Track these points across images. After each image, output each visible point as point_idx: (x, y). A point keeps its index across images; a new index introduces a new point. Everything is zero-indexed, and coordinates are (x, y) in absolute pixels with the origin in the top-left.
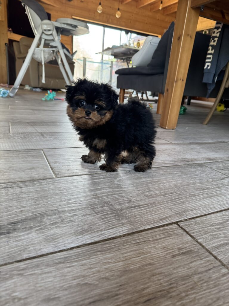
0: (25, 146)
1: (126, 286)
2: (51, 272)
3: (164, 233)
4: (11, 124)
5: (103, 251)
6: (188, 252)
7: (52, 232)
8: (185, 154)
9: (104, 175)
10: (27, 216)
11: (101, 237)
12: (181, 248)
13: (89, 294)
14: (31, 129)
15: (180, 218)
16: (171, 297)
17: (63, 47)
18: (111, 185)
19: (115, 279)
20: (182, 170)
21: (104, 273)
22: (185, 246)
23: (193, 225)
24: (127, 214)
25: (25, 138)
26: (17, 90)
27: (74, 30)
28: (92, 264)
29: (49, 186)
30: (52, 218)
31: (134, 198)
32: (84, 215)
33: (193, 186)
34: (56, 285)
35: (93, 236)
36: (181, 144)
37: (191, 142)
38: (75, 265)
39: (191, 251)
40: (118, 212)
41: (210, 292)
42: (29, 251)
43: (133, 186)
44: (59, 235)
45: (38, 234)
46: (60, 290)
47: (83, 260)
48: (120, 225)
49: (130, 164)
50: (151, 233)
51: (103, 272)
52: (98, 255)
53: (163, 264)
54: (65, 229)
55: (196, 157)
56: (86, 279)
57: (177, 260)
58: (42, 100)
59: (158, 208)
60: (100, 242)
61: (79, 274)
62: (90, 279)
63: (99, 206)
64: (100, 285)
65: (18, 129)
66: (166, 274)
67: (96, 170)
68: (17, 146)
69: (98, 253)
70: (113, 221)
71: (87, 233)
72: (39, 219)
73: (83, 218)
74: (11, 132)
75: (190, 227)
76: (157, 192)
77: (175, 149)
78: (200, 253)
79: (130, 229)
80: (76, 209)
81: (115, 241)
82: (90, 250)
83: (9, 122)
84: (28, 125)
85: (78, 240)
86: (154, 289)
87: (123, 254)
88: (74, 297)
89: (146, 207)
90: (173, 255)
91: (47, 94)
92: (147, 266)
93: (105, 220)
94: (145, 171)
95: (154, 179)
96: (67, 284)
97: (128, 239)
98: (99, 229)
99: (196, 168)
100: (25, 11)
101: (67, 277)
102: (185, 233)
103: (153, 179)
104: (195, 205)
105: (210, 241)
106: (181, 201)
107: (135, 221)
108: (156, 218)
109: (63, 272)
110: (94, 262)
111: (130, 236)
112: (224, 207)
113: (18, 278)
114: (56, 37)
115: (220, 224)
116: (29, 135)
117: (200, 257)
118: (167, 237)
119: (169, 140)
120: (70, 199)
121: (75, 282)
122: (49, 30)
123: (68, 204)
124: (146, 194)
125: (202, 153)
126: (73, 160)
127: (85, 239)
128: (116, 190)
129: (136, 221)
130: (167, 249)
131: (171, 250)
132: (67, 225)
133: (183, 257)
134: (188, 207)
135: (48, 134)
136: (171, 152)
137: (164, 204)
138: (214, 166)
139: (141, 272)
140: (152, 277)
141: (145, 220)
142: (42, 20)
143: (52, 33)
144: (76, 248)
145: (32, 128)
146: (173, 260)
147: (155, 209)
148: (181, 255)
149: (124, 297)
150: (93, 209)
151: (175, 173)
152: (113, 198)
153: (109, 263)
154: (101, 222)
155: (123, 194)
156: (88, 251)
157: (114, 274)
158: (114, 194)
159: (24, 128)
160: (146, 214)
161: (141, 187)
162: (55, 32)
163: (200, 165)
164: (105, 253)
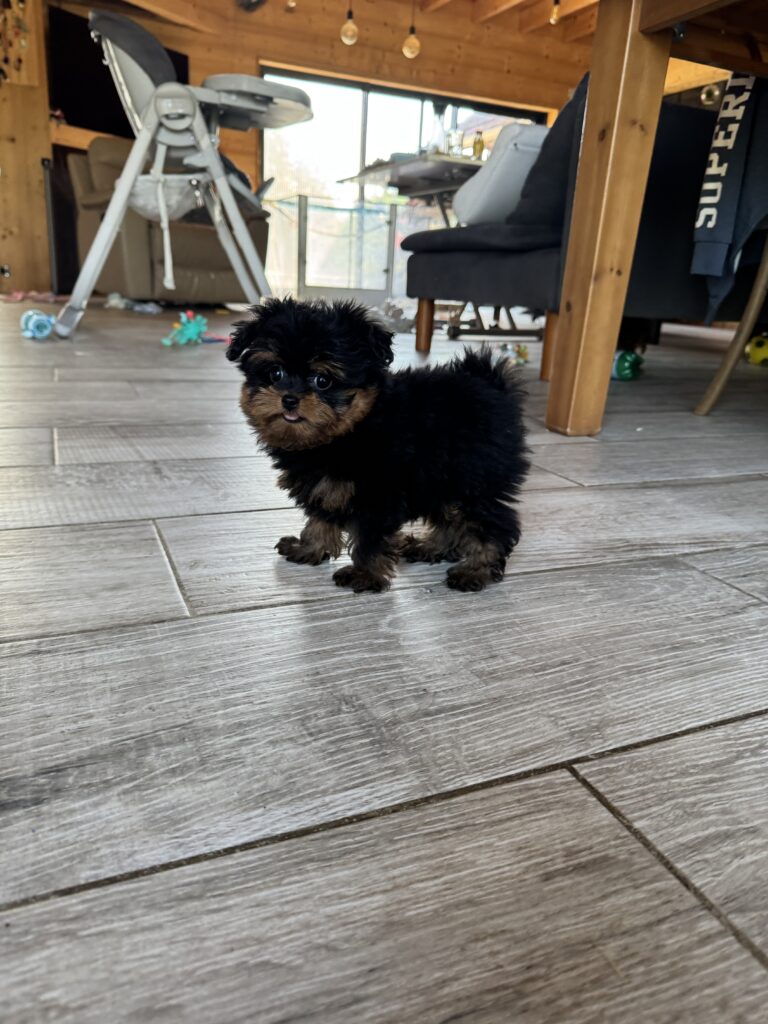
0: (99, 511)
1: (388, 972)
2: (159, 927)
3: (524, 799)
4: (59, 435)
5: (325, 860)
6: (595, 861)
7: (170, 797)
8: (621, 523)
9: (346, 605)
10: (96, 747)
11: (323, 814)
12: (576, 849)
13: (272, 997)
14: (122, 448)
15: (582, 748)
16: (525, 1010)
17: (229, 168)
18: (367, 639)
19: (355, 950)
20: (606, 583)
21: (322, 931)
22: (589, 843)
23: (623, 772)
24: (412, 736)
25: (103, 481)
26: (80, 315)
27: (261, 112)
28: (287, 902)
29: (170, 645)
30: (172, 753)
31: (439, 683)
32: (273, 743)
33: (636, 639)
34: (174, 967)
35: (297, 811)
36: (611, 487)
37: (647, 479)
38: (236, 905)
39: (605, 858)
40: (384, 729)
41: (652, 995)
42: (95, 860)
43: (436, 641)
44: (190, 808)
45: (127, 804)
46: (186, 983)
47: (260, 890)
48: (386, 775)
49: (435, 565)
50: (483, 799)
51: (321, 928)
52: (308, 871)
53: (512, 903)
54: (212, 789)
55: (659, 534)
56: (266, 948)
57: (560, 889)
58: (162, 346)
59: (512, 714)
60: (318, 831)
61: (245, 934)
62: (277, 948)
63: (322, 712)
64: (308, 968)
65: (82, 451)
66: (517, 934)
67: (320, 589)
68: (76, 509)
69: (309, 866)
70: (365, 760)
71: (280, 802)
72: (132, 755)
73: (270, 750)
74: (57, 463)
75: (612, 779)
76: (516, 660)
77: (589, 506)
78: (636, 867)
79: (415, 789)
80: (249, 722)
81: (367, 826)
82: (284, 856)
83: (51, 428)
84: (113, 435)
85: (249, 822)
86: (475, 984)
87: (386, 868)
88: (224, 1005)
89: (472, 711)
90: (546, 874)
91: (177, 326)
92: (460, 910)
93: (339, 757)
94: (480, 590)
95: (510, 614)
96: (208, 965)
97: (405, 819)
98: (318, 787)
99: (653, 573)
100: (104, 58)
101: (208, 944)
102: (594, 799)
103: (505, 615)
104: (638, 702)
105: (673, 825)
106: (591, 692)
107: (434, 761)
108: (503, 751)
109: (197, 927)
110: (294, 894)
111: (413, 811)
112: (734, 708)
113: (59, 945)
114: (203, 136)
115: (714, 768)
116: (114, 471)
117: (634, 880)
118: (533, 812)
119: (573, 475)
120: (233, 689)
121: (231, 959)
122: (182, 116)
123: (226, 705)
124: (477, 667)
125: (679, 519)
126: (248, 553)
127: (271, 821)
128: (383, 654)
129: (439, 762)
130: (531, 851)
131: (543, 855)
132: (218, 774)
133: (579, 879)
134: (614, 709)
135: (175, 466)
136: (575, 518)
137: (535, 700)
138: (718, 564)
139: (439, 928)
140: (472, 945)
141: (466, 756)
142: (157, 82)
143: (191, 125)
144: (242, 850)
145: (124, 446)
146: (547, 889)
147: (504, 717)
148: (573, 870)
149: (379, 1007)
150: (303, 722)
151: (583, 594)
152: (369, 683)
153: (341, 897)
154: (327, 765)
155: (404, 670)
156: (278, 858)
157: (352, 935)
158: (374, 670)
159: (100, 447)
160: (472, 737)
161: (464, 645)
162: (198, 122)
163: (670, 563)
164: (330, 866)
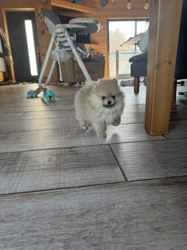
100: (45, 21)
114: (68, 37)
122: (62, 33)
142: (55, 24)
143: (64, 35)
162: (66, 34)
